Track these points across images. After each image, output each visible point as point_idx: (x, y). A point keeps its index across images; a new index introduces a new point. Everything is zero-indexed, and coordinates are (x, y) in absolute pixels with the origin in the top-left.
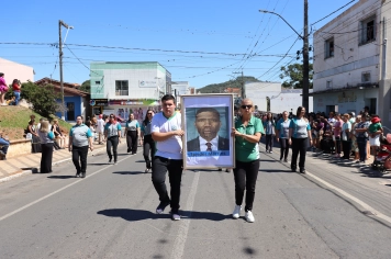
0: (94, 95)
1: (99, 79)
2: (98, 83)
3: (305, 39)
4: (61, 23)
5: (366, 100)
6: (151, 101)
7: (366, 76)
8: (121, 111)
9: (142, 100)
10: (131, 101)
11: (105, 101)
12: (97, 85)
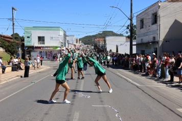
0: (26, 44)
1: (29, 35)
2: (28, 37)
3: (131, 20)
4: (13, 9)
5: (154, 48)
6: (57, 47)
7: (154, 38)
8: (41, 52)
9: (52, 47)
10: (46, 47)
11: (33, 48)
12: (28, 39)
